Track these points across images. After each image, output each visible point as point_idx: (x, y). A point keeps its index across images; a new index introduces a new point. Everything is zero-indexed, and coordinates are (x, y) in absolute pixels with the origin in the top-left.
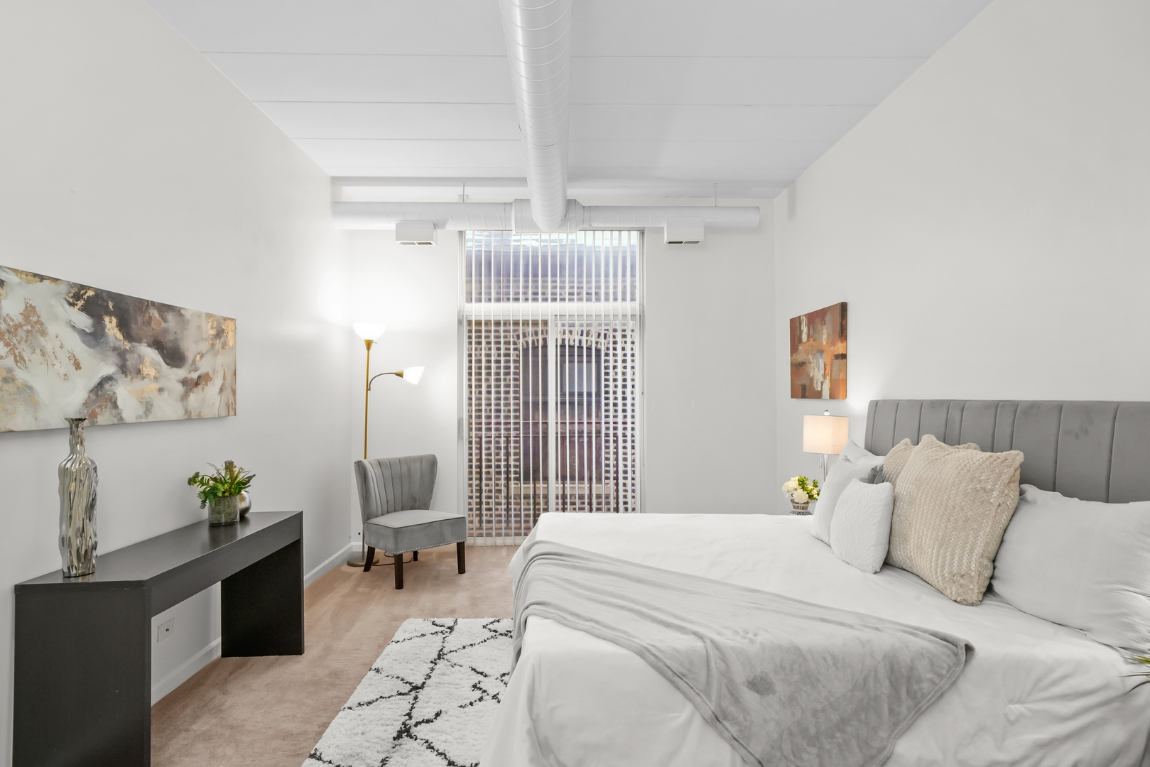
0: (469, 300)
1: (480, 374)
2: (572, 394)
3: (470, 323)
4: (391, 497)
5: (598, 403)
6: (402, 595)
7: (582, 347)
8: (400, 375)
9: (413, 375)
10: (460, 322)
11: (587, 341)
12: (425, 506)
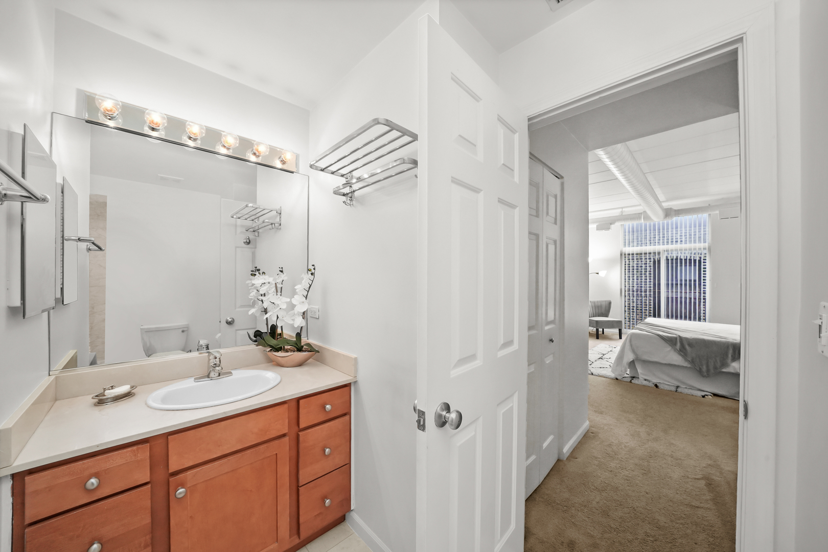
0: (625, 245)
1: (634, 272)
2: (681, 280)
3: (625, 254)
4: (594, 312)
5: (700, 285)
6: (598, 341)
7: (691, 260)
8: (598, 273)
9: (603, 274)
10: (621, 255)
11: (694, 257)
12: (607, 316)
